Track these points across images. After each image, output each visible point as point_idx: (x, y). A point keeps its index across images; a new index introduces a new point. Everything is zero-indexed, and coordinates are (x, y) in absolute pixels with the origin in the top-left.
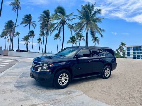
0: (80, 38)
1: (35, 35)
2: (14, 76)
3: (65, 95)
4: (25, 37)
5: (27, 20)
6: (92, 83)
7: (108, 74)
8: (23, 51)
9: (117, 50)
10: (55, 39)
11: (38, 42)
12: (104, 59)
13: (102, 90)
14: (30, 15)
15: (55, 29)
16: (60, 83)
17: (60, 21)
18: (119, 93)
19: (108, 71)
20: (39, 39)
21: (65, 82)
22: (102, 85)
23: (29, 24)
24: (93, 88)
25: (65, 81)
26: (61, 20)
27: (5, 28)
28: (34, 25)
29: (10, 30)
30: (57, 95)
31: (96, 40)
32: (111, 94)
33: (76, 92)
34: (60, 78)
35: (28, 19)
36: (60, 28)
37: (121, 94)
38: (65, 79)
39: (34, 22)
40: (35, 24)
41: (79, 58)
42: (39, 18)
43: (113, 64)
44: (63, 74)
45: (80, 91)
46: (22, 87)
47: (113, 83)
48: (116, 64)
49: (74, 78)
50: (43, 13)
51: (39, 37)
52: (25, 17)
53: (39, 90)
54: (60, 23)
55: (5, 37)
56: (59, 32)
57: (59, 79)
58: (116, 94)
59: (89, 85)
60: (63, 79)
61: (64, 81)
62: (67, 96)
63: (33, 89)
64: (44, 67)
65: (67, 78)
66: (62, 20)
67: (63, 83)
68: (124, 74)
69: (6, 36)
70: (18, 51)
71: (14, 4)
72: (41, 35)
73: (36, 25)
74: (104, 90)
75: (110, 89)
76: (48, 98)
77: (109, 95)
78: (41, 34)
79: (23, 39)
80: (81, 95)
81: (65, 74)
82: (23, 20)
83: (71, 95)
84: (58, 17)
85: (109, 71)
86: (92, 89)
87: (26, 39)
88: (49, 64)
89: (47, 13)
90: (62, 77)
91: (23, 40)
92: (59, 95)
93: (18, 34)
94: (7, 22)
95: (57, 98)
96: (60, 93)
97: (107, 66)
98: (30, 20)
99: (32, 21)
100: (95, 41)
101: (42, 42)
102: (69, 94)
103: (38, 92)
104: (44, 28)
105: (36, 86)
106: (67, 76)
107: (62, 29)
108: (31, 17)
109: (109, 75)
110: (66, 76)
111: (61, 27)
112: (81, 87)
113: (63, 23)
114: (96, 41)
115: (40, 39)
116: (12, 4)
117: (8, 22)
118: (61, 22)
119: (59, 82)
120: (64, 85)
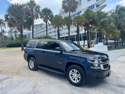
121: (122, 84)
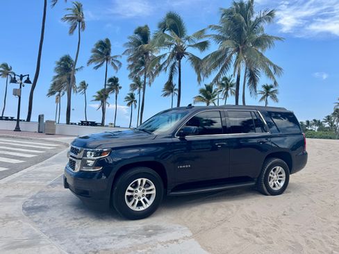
0: (227, 89)
1: (120, 88)
2: (38, 182)
3: (136, 238)
4: (99, 93)
5: (101, 53)
6: (227, 207)
7: (280, 181)
8: (93, 124)
9: (329, 119)
10: (165, 95)
11: (129, 104)
12: (264, 140)
13: (251, 228)
14: (108, 41)
15: (160, 69)
16: (129, 205)
17: (172, 49)
18: (301, 241)
19: (280, 173)
20: (129, 96)
21: (146, 202)
22: (253, 213)
23: (105, 62)
24: (224, 220)
25: (146, 199)
26: (174, 46)
27: (56, 74)
28: (117, 65)
29: (65, 78)
30: (114, 236)
31: (268, 92)
32: (271, 243)
33: (171, 230)
34: (129, 191)
35: (103, 51)
36: (173, 67)
37: (304, 245)
38: (146, 193)
39: (116, 56)
40: (118, 62)
41: (188, 138)
42: (126, 45)
43: (293, 154)
44: (139, 180)
45: (186, 228)
46: (40, 209)
47: (291, 210)
48: (307, 154)
49: (172, 191)
50: (136, 33)
51: (131, 92)
52: (97, 47)
53: (75, 219)
54: (173, 55)
55: (57, 93)
56: (171, 78)
57: (127, 194)
58: (290, 244)
59: (214, 213)
60: (140, 193)
61: (144, 200)
62: (140, 242)
63: (61, 217)
64: (88, 161)
65: (151, 190)
66: (176, 48)
67: (140, 204)
68: (332, 184)
69: (60, 92)
70: (82, 123)
71: (72, 19)
72: (133, 87)
73: (120, 64)
74: (255, 228)
75: (275, 226)
76: (87, 243)
77: (267, 245)
78: (134, 85)
79: (95, 98)
80: (181, 241)
81: (145, 180)
82: (92, 54)
83: (153, 238)
84: (166, 40)
85: (284, 175)
86: (219, 224)
87: (102, 97)
88: (101, 153)
89: (143, 34)
90: (138, 189)
91: (96, 100)
92: (121, 236)
93: (84, 85)
94: (58, 60)
95: (108, 247)
96: (127, 231)
97: (276, 160)
98: (108, 54)
99: (112, 55)
100: (267, 95)
101: (137, 104)
102: (149, 235)
103: (70, 224)
104: (139, 70)
105: (75, 210)
106: (153, 187)
107: (177, 69)
108: (110, 45)
109: (282, 184)
110: (148, 184)
111: (175, 63)
112: (192, 217)
113: (179, 54)
114: (269, 97)
115: (132, 96)
116: (68, 18)
117: (62, 60)
118: (173, 51)
119: (129, 201)
120: (142, 209)
121: (36, 216)
